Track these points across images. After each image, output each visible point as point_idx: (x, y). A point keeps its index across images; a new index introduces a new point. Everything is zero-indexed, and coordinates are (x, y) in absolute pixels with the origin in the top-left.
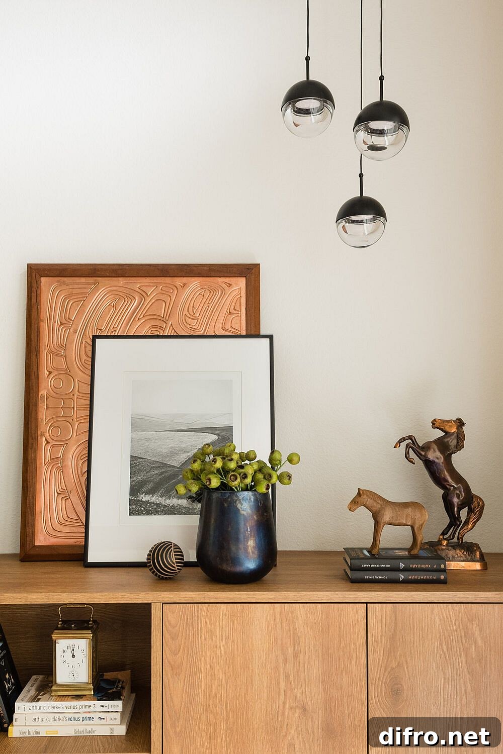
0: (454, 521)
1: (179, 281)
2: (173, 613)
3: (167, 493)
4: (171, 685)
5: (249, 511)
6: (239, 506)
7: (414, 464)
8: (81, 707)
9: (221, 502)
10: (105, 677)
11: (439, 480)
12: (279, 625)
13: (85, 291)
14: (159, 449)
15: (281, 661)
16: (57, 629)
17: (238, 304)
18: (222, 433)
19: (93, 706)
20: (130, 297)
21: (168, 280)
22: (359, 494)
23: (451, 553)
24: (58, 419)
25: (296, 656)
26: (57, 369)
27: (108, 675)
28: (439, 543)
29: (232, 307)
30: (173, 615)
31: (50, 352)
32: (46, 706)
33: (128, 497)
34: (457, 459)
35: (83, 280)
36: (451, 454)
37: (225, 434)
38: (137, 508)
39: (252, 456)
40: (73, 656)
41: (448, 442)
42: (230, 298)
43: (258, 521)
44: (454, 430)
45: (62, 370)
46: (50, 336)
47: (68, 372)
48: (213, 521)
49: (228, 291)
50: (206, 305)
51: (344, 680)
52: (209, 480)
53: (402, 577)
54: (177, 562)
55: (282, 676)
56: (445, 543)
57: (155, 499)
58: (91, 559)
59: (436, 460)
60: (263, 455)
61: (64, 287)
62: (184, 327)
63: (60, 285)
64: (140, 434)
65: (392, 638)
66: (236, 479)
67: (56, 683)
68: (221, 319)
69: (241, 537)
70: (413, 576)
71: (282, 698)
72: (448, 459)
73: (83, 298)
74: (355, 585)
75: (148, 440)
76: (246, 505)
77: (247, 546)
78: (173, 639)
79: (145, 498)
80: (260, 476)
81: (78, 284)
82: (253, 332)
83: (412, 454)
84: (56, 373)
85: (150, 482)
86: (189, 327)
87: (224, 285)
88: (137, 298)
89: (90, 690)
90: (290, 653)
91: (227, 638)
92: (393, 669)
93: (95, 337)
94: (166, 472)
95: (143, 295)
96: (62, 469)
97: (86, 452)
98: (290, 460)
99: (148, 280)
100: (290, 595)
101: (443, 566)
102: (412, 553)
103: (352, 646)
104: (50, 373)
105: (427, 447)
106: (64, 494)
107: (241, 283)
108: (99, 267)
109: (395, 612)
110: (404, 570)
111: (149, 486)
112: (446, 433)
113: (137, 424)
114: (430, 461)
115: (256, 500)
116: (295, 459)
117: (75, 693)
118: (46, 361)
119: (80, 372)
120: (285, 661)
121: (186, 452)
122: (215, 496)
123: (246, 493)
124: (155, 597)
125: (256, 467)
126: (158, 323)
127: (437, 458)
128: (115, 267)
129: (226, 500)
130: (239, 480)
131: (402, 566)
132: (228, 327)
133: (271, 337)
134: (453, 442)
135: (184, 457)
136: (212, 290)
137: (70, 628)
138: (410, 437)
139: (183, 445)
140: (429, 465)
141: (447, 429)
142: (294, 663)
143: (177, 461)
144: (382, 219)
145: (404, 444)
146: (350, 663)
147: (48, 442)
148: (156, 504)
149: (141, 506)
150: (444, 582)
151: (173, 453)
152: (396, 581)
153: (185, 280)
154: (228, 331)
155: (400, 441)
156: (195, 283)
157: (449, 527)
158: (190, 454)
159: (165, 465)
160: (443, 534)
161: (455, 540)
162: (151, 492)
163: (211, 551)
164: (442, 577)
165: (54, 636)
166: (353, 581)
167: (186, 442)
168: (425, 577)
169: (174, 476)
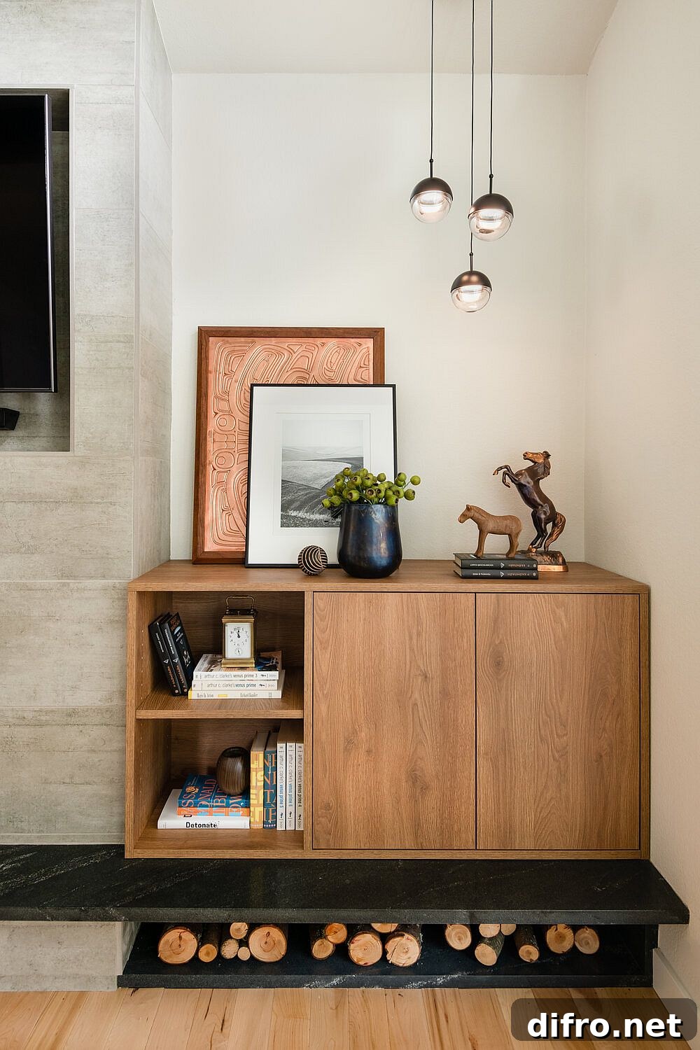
0: (541, 533)
1: (319, 341)
2: (322, 600)
3: (311, 510)
4: (320, 657)
5: (382, 520)
6: (373, 516)
7: (509, 487)
8: (246, 676)
9: (359, 513)
10: (262, 656)
11: (529, 500)
12: (405, 609)
13: (245, 348)
14: (305, 475)
15: (407, 638)
16: (226, 615)
17: (367, 360)
18: (354, 462)
19: (255, 676)
20: (280, 354)
21: (311, 340)
22: (468, 508)
23: (539, 559)
24: (223, 451)
25: (419, 634)
26: (222, 411)
27: (264, 655)
28: (530, 550)
29: (362, 362)
30: (321, 601)
31: (216, 397)
32: (218, 674)
33: (280, 513)
34: (544, 484)
35: (243, 339)
36: (540, 479)
37: (358, 463)
38: (287, 521)
39: (382, 478)
40: (239, 637)
41: (537, 470)
42: (361, 354)
43: (388, 528)
44: (541, 461)
45: (226, 411)
46: (216, 385)
47: (230, 413)
48: (352, 528)
49: (359, 349)
50: (341, 360)
51: (457, 653)
52: (351, 494)
53: (502, 574)
54: (323, 562)
55: (408, 650)
56: (534, 550)
57: (301, 514)
58: (251, 561)
59: (527, 485)
60: (390, 478)
61: (228, 345)
62: (323, 378)
63: (225, 344)
64: (289, 463)
65: (496, 621)
66: (373, 493)
67: (225, 658)
68: (353, 371)
69: (375, 540)
70: (510, 574)
71: (408, 667)
72: (537, 483)
73: (243, 355)
74: (465, 580)
75: (295, 467)
76: (378, 515)
77: (380, 548)
78: (321, 620)
79: (294, 514)
80: (390, 493)
81: (239, 343)
82: (379, 381)
83: (508, 480)
84: (221, 413)
85: (297, 501)
86: (327, 377)
87: (355, 345)
88: (286, 354)
89: (252, 663)
90: (415, 631)
91: (365, 619)
92: (496, 646)
93: (253, 385)
94: (310, 493)
95: (291, 352)
96: (225, 491)
97: (245, 477)
98: (413, 482)
99: (295, 340)
100: (415, 586)
101: (535, 566)
102: (510, 556)
103: (464, 627)
104: (216, 413)
105: (520, 473)
106: (227, 510)
107: (369, 343)
108: (255, 330)
109: (498, 600)
110: (503, 569)
111: (297, 504)
112: (535, 463)
113: (287, 455)
114: (522, 484)
115: (387, 512)
116: (417, 480)
117: (240, 665)
118: (212, 404)
119: (240, 413)
120: (411, 638)
121: (326, 477)
122: (353, 508)
123: (379, 505)
124: (307, 586)
125: (386, 486)
126: (302, 375)
127: (529, 483)
128: (268, 330)
129: (363, 512)
130: (374, 494)
131: (503, 565)
132: (358, 378)
133: (394, 386)
134: (541, 470)
135: (324, 482)
136: (347, 349)
137: (236, 614)
138: (506, 467)
139: (324, 472)
140: (521, 487)
141: (536, 460)
142: (417, 640)
143: (319, 484)
144: (488, 289)
145: (501, 472)
146: (462, 640)
147: (215, 469)
148: (302, 518)
149: (290, 520)
150: (536, 578)
151: (316, 479)
152: (499, 578)
153: (324, 340)
154: (359, 381)
155: (498, 470)
156: (332, 342)
157: (537, 538)
158: (329, 479)
159: (309, 488)
160: (532, 544)
161: (542, 549)
162: (299, 509)
163: (350, 551)
164: (534, 574)
165: (223, 620)
166: (464, 577)
167: (326, 470)
168: (520, 574)
169: (317, 496)
